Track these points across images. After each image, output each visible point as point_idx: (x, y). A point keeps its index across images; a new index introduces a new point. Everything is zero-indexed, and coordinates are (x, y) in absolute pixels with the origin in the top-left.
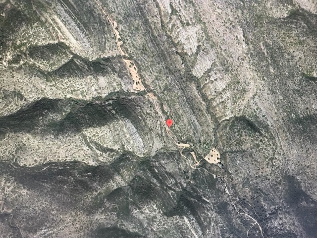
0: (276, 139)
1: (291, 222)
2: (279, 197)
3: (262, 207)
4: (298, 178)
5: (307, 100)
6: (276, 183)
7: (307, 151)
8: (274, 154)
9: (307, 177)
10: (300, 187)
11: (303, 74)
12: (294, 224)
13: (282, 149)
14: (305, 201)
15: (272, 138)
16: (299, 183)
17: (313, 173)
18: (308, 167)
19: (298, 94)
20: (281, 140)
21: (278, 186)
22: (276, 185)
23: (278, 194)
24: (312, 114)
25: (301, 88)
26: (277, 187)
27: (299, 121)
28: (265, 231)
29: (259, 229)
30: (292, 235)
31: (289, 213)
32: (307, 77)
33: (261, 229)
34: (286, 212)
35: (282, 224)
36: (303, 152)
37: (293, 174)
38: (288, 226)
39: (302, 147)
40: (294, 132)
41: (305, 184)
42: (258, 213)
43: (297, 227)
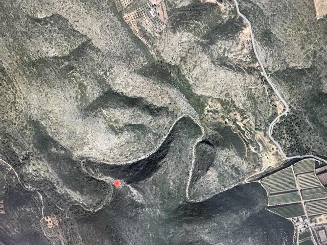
0: (14, 82)
1: (45, 168)
2: (28, 143)
3: (14, 152)
4: (43, 124)
5: (36, 42)
6: (22, 128)
7: (46, 95)
8: (15, 98)
9: (52, 123)
10: (46, 133)
11: (28, 16)
12: (48, 171)
13: (21, 93)
14: (55, 147)
15: (10, 81)
16: (44, 128)
17: (56, 118)
18: (50, 112)
19: (27, 36)
20: (19, 84)
21: (25, 131)
22: (23, 130)
23: (27, 139)
24: (44, 57)
25: (29, 30)
26: (23, 132)
27: (33, 64)
28: (22, 177)
29: (15, 174)
30: (48, 182)
31: (40, 159)
32: (32, 19)
33: (17, 175)
34: (38, 158)
35: (36, 170)
36: (43, 96)
37: (37, 119)
38: (42, 172)
39: (40, 91)
40: (30, 75)
41: (51, 130)
42: (11, 158)
43: (52, 174)
